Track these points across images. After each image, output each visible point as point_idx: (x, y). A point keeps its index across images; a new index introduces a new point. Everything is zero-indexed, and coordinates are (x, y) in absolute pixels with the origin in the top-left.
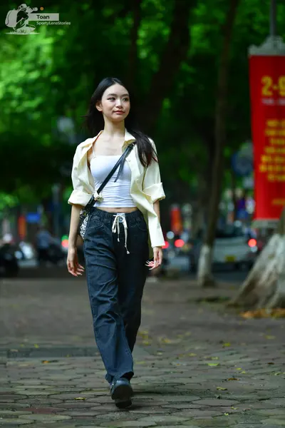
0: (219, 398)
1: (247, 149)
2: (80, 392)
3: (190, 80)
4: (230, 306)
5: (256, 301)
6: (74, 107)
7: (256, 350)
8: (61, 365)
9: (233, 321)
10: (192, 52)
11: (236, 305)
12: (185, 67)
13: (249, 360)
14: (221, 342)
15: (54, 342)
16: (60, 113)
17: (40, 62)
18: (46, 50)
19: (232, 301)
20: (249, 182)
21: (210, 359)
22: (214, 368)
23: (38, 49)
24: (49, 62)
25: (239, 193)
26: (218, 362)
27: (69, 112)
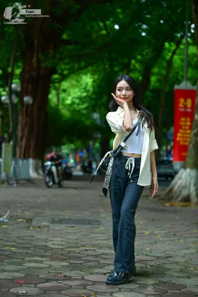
0: (147, 255)
1: (172, 129)
2: (79, 247)
3: (150, 99)
4: (160, 199)
5: (172, 197)
6: (100, 108)
7: (169, 226)
8: (75, 230)
9: (161, 207)
10: (151, 87)
11: (163, 199)
12: (148, 93)
13: (165, 232)
14: (153, 220)
15: (77, 215)
16: (94, 111)
17: (87, 89)
18: (90, 84)
19: (162, 197)
20: (172, 144)
21: (146, 230)
22: (147, 235)
23: (87, 84)
24: (91, 89)
25: (169, 148)
26: (150, 232)
27: (98, 111)
